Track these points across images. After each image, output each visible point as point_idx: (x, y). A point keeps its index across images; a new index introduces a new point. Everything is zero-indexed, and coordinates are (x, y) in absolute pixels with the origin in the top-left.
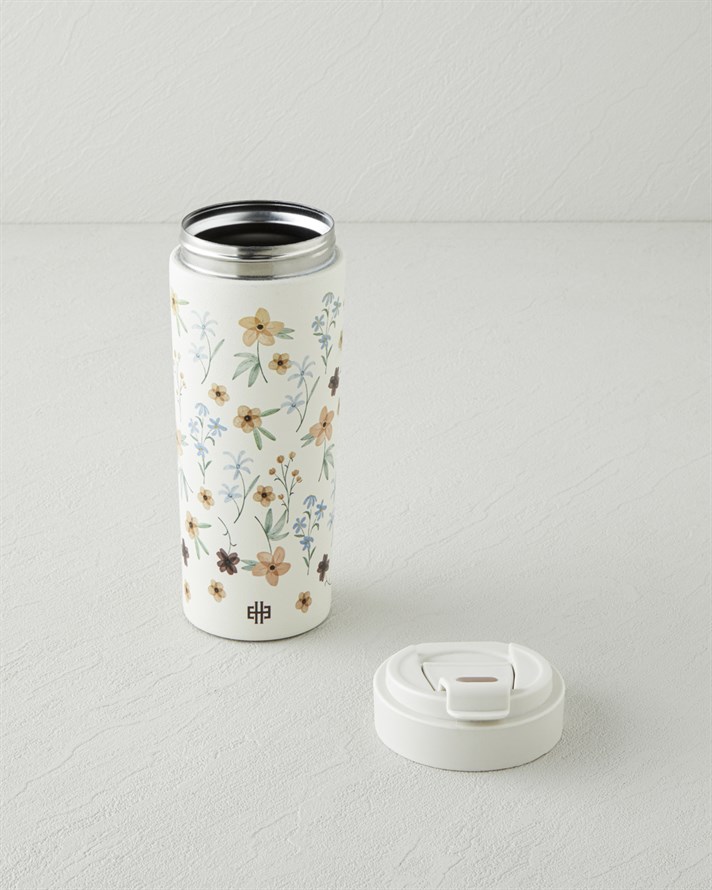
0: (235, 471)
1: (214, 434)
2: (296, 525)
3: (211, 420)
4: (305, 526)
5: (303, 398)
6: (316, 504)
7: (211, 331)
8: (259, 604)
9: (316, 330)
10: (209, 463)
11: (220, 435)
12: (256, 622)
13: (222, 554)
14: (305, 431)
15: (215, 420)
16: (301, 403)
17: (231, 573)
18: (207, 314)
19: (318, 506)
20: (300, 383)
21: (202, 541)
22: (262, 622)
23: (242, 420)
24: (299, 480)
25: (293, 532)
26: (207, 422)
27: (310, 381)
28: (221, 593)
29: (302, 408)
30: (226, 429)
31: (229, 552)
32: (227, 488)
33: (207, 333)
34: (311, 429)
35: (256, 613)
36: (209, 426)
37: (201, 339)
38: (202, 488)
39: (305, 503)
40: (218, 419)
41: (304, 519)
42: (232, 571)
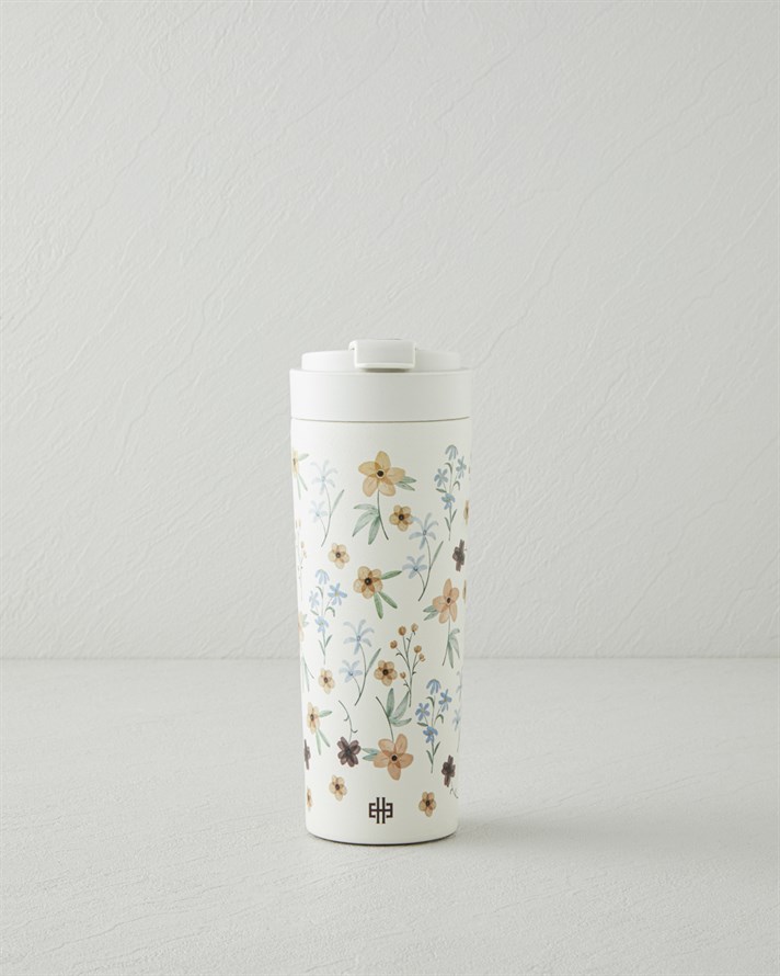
0: (355, 643)
1: (334, 603)
2: (418, 711)
3: (331, 587)
4: (428, 714)
5: (425, 562)
6: (440, 691)
7: (331, 482)
8: (381, 801)
9: (439, 484)
10: (329, 638)
11: (340, 603)
12: (378, 822)
13: (343, 743)
14: (428, 602)
15: (335, 586)
16: (424, 567)
17: (352, 766)
18: (327, 462)
19: (442, 694)
20: (423, 543)
21: (324, 732)
22: (384, 822)
23: (363, 583)
24: (421, 658)
25: (416, 719)
26: (327, 590)
27: (433, 544)
28: (342, 790)
29: (424, 573)
30: (345, 596)
31: (349, 741)
32: (348, 664)
33: (328, 485)
34: (434, 601)
35: (378, 810)
36: (330, 595)
37: (321, 493)
38: (322, 669)
39: (428, 687)
40: (338, 585)
41: (427, 705)
42: (353, 762)
